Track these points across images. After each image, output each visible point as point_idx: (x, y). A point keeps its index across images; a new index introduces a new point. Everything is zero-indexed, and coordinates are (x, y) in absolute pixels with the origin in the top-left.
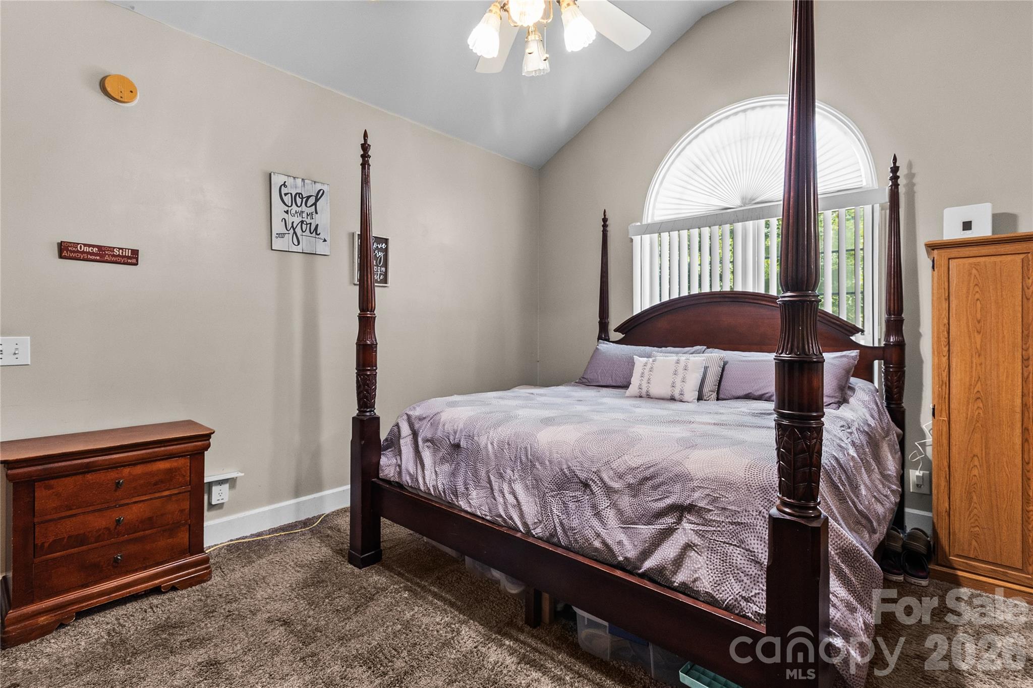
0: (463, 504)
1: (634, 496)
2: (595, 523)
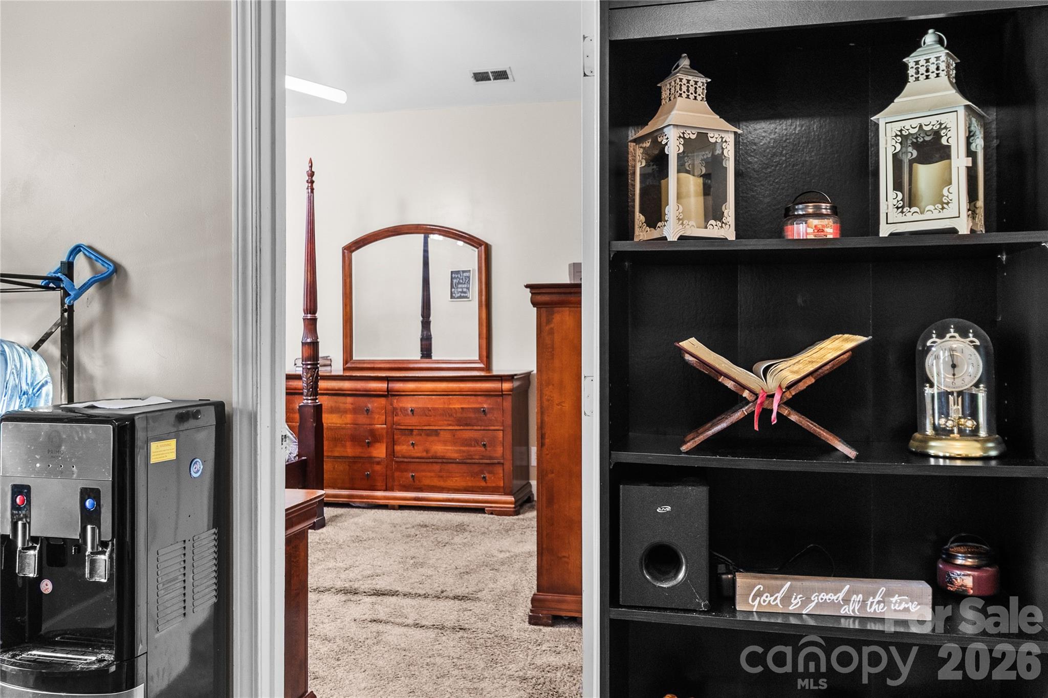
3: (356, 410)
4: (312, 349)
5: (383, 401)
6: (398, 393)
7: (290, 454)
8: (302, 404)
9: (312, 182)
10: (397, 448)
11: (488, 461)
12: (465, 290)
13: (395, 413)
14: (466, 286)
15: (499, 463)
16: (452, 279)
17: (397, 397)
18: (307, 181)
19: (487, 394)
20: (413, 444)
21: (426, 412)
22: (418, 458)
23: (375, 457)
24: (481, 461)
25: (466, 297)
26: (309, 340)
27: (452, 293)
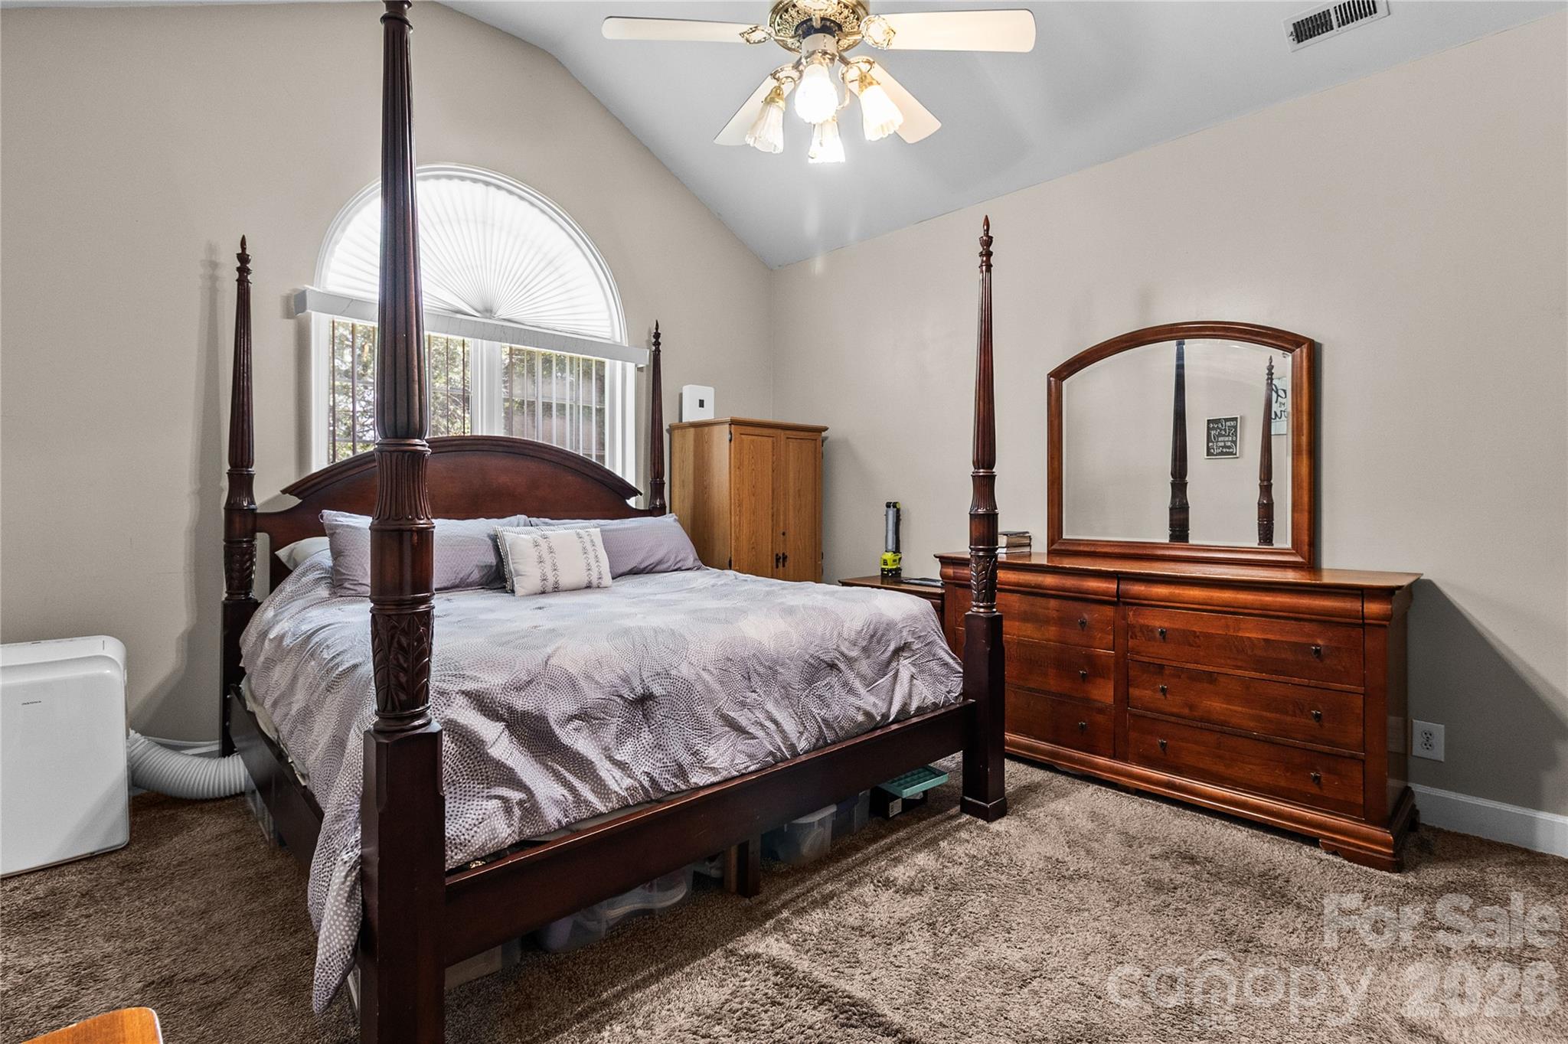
0: (699, 778)
1: (868, 657)
2: (852, 699)
3: (1063, 621)
4: (985, 525)
5: (1109, 612)
6: (1137, 601)
7: (948, 692)
8: (970, 613)
9: (989, 254)
10: (1134, 692)
11: (1326, 749)
12: (1229, 444)
13: (1130, 633)
14: (1230, 439)
15: (1352, 757)
16: (1209, 429)
17: (1134, 608)
18: (981, 255)
19: (1325, 620)
20: (1163, 689)
21: (1188, 638)
22: (1172, 714)
23: (1095, 700)
24: (1309, 745)
25: (1231, 453)
26: (981, 511)
27: (1208, 449)
